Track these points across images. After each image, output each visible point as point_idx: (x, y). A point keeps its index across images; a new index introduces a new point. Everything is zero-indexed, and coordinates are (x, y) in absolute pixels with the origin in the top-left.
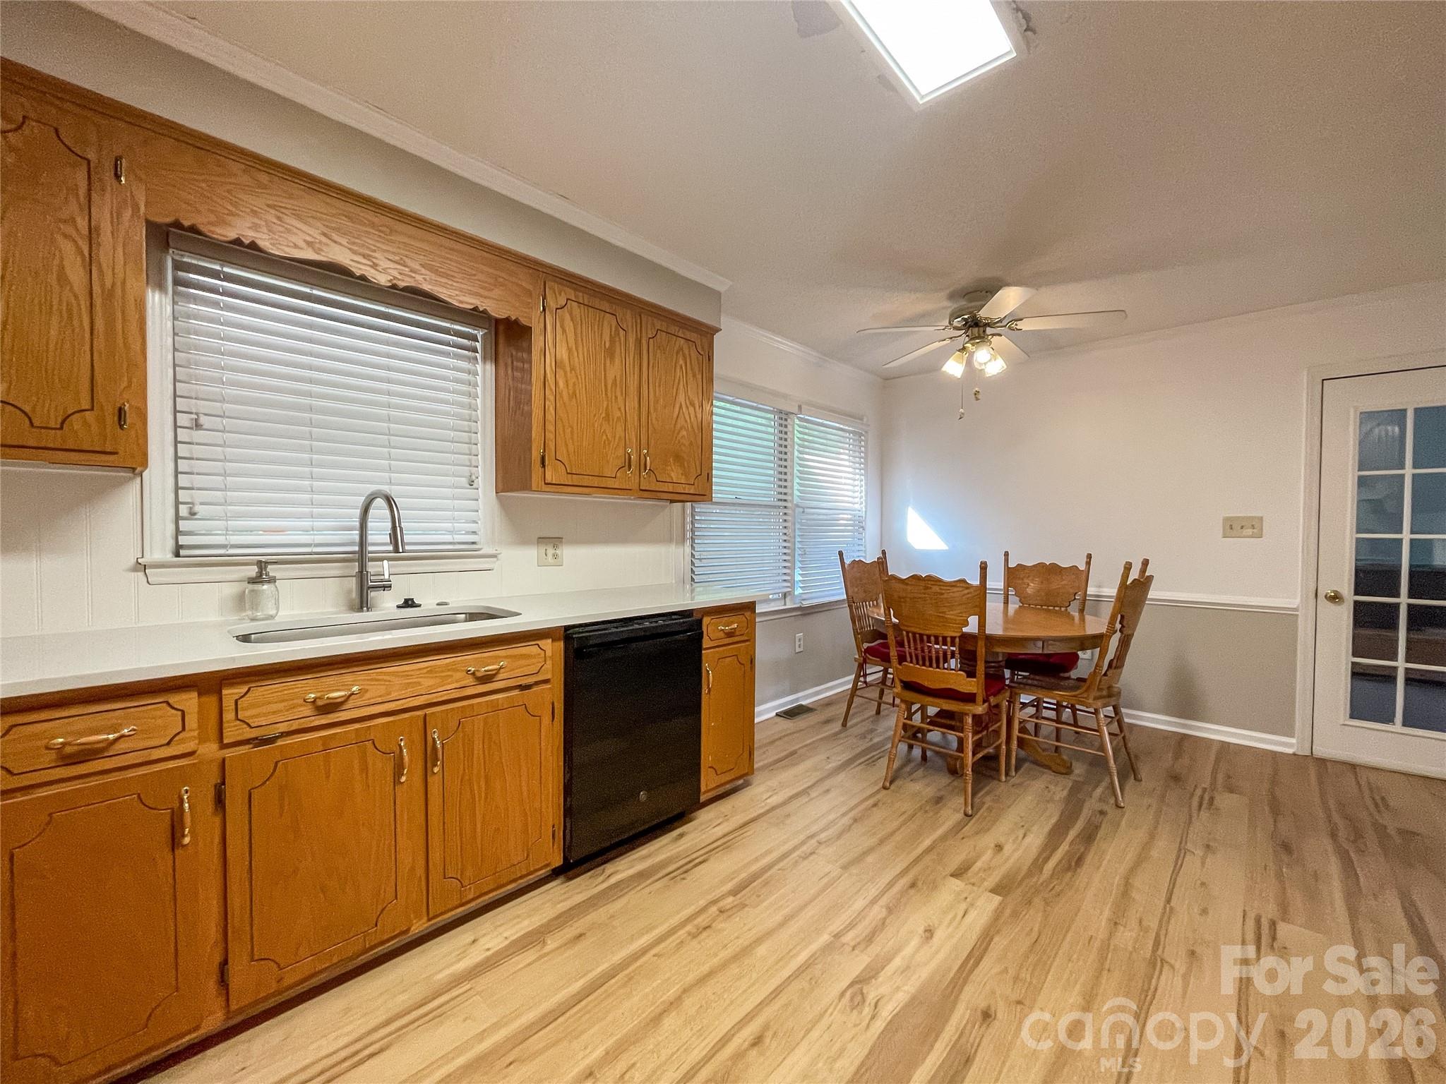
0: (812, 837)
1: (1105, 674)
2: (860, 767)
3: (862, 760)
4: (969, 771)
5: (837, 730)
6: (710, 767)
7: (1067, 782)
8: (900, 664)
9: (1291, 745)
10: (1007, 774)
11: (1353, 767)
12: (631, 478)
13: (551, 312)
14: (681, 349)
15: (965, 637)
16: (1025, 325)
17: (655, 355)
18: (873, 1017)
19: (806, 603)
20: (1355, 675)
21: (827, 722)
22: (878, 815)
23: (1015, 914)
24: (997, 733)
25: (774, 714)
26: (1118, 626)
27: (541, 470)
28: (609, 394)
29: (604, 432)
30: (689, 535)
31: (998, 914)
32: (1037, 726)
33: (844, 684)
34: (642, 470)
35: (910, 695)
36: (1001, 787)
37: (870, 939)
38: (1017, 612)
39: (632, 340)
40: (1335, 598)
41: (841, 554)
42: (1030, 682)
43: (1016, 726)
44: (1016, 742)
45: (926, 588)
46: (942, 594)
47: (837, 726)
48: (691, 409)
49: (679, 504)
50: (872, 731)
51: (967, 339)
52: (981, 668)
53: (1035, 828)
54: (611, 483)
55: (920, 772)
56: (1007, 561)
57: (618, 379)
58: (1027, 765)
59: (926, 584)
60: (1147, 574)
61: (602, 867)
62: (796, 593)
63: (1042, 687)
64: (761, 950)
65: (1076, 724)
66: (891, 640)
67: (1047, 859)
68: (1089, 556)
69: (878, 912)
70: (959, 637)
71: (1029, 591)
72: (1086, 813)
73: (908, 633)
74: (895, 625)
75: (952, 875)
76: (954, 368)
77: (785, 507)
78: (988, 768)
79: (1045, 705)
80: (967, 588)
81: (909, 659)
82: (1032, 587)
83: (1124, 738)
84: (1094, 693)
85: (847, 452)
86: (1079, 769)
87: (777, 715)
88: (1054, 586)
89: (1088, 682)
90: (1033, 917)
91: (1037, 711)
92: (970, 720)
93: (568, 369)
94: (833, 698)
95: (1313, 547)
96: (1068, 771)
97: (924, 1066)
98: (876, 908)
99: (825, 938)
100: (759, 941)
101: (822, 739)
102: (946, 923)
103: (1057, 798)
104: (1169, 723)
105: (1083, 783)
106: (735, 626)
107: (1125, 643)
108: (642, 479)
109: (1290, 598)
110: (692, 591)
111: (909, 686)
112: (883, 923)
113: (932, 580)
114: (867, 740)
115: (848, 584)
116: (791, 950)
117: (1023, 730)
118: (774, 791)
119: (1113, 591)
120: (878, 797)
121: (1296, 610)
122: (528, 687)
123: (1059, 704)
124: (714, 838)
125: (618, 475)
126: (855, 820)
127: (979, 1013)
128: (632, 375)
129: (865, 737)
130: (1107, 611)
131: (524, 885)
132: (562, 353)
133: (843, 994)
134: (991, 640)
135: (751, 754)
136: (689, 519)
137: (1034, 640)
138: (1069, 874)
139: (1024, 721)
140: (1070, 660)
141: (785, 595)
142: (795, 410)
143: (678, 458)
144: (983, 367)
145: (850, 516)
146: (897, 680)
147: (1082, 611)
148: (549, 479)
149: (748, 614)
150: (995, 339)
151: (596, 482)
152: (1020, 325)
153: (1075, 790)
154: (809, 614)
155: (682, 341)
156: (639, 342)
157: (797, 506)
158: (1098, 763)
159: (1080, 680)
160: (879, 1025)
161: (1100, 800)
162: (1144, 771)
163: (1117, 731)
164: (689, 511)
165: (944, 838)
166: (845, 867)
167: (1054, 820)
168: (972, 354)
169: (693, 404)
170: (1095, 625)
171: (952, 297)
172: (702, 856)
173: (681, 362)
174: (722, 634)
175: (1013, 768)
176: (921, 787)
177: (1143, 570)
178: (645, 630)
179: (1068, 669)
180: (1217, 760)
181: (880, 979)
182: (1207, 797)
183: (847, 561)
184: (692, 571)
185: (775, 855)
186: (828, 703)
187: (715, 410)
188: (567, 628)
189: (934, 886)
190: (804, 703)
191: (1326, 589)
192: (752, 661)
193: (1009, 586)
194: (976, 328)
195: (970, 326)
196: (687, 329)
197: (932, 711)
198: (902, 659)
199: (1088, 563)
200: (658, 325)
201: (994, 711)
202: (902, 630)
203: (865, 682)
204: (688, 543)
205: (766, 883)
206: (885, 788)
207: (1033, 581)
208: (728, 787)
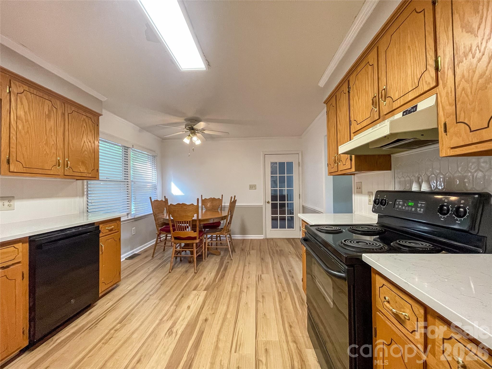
0: (147, 294)
1: (227, 226)
2: (160, 269)
3: (161, 266)
4: (195, 260)
5: (150, 259)
6: (103, 283)
7: (220, 257)
8: (174, 232)
9: (262, 237)
10: (205, 259)
11: (272, 239)
12: (59, 170)
13: (14, 94)
14: (84, 120)
15: (193, 221)
16: (206, 132)
17: (72, 121)
18: (176, 335)
19: (136, 216)
20: (272, 219)
21: (146, 257)
22: (169, 281)
23: (211, 293)
24: (202, 247)
25: (124, 259)
26: (230, 213)
27: (7, 166)
28: (48, 134)
29: (45, 150)
30: (85, 193)
31: (206, 295)
32: (212, 243)
33: (153, 242)
34: (66, 166)
35: (177, 241)
36: (204, 263)
37: (172, 316)
38: (205, 212)
39: (60, 113)
40: (268, 202)
41: (150, 198)
42: (210, 231)
43: (207, 245)
44: (207, 249)
45: (182, 207)
46: (187, 208)
47: (150, 258)
48: (89, 144)
49: (81, 181)
50: (163, 256)
51: (190, 133)
52: (198, 229)
53: (213, 271)
54: (49, 172)
55: (180, 265)
56: (202, 197)
57: (53, 128)
58: (209, 255)
59: (182, 206)
60: (235, 199)
61: (52, 338)
62: (132, 213)
63: (212, 232)
64: (135, 336)
65: (220, 241)
66: (171, 224)
67: (216, 278)
68: (222, 195)
69: (173, 308)
70: (192, 221)
71: (208, 206)
72: (225, 263)
73: (176, 221)
74: (172, 220)
75: (193, 290)
76: (186, 141)
77: (127, 182)
78: (200, 258)
79: (213, 237)
80: (194, 206)
81: (176, 230)
82: (209, 205)
83: (232, 242)
84: (225, 231)
85: (150, 162)
86: (222, 253)
87: (126, 259)
88: (214, 204)
89: (224, 229)
90: (215, 293)
91: (211, 239)
92: (195, 245)
93: (24, 121)
94: (147, 249)
95: (265, 192)
96: (220, 254)
97: (192, 340)
98: (172, 307)
99: (157, 322)
100: (133, 333)
101: (145, 263)
102: (193, 303)
103: (218, 261)
104: (240, 237)
105: (224, 256)
106: (113, 227)
107: (231, 218)
108: (65, 171)
109: (261, 203)
110: (87, 216)
111: (176, 238)
112: (175, 310)
113: (184, 205)
114: (162, 260)
115: (154, 208)
116: (146, 330)
117: (208, 245)
118: (130, 285)
119: (229, 204)
120: (168, 276)
121: (262, 206)
122: (8, 267)
123: (217, 236)
124: (107, 308)
125: (52, 169)
126: (161, 285)
127: (204, 320)
128: (60, 128)
129: (161, 259)
130: (227, 210)
131: (9, 359)
132: (21, 113)
133: (166, 334)
134: (200, 221)
135: (120, 274)
136: (85, 187)
137: (211, 219)
138: (222, 279)
139: (209, 242)
140: (219, 224)
141: (128, 214)
142: (131, 147)
143: (83, 163)
144: (195, 142)
145: (151, 185)
146: (172, 237)
147: (221, 210)
148: (12, 170)
149: (118, 222)
150: (197, 134)
151: (40, 171)
152: (204, 132)
153: (222, 258)
154: (137, 220)
155: (85, 117)
156: (64, 114)
157: (132, 181)
158: (227, 250)
159: (221, 229)
160: (178, 336)
161: (227, 259)
162: (236, 250)
163: (231, 241)
164: (85, 183)
165: (190, 281)
166: (160, 299)
167: (217, 268)
168: (192, 138)
169: (90, 142)
170: (225, 213)
171: (185, 120)
172: (103, 315)
173: (84, 125)
174: (107, 231)
175: (206, 257)
176: (181, 269)
177: (234, 198)
178: (73, 233)
179: (218, 226)
180: (250, 243)
181: (177, 325)
182: (248, 252)
183: (153, 200)
184: (87, 208)
185: (135, 305)
186: (145, 251)
187: (100, 145)
188: (30, 237)
189: (189, 295)
190: (136, 253)
191: (267, 201)
192: (120, 239)
193: (203, 205)
194: (192, 130)
195: (191, 129)
196: (87, 113)
197: (183, 245)
198: (174, 230)
199: (222, 197)
200: (73, 109)
201: (201, 240)
202: (174, 221)
203: (160, 240)
204: (85, 197)
205: (133, 314)
206: (170, 272)
207: (209, 203)
208: (110, 288)
